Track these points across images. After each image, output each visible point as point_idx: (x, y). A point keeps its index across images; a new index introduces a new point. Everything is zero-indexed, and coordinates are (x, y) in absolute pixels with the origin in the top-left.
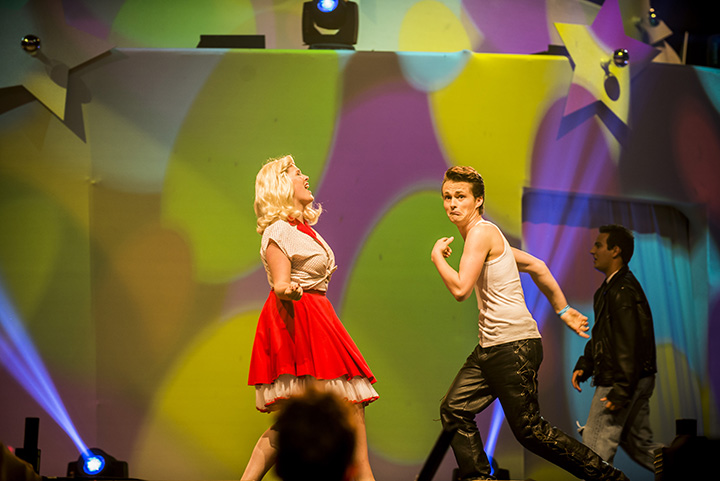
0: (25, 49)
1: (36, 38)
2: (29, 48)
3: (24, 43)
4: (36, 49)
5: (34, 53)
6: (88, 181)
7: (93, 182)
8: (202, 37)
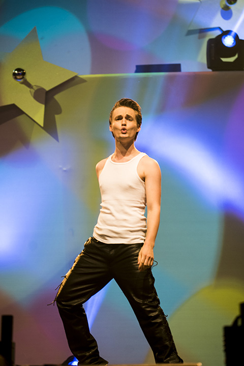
0: (16, 78)
1: (23, 70)
2: (18, 77)
3: (14, 74)
4: (23, 78)
5: (22, 81)
6: (61, 168)
7: (65, 169)
8: (137, 66)
